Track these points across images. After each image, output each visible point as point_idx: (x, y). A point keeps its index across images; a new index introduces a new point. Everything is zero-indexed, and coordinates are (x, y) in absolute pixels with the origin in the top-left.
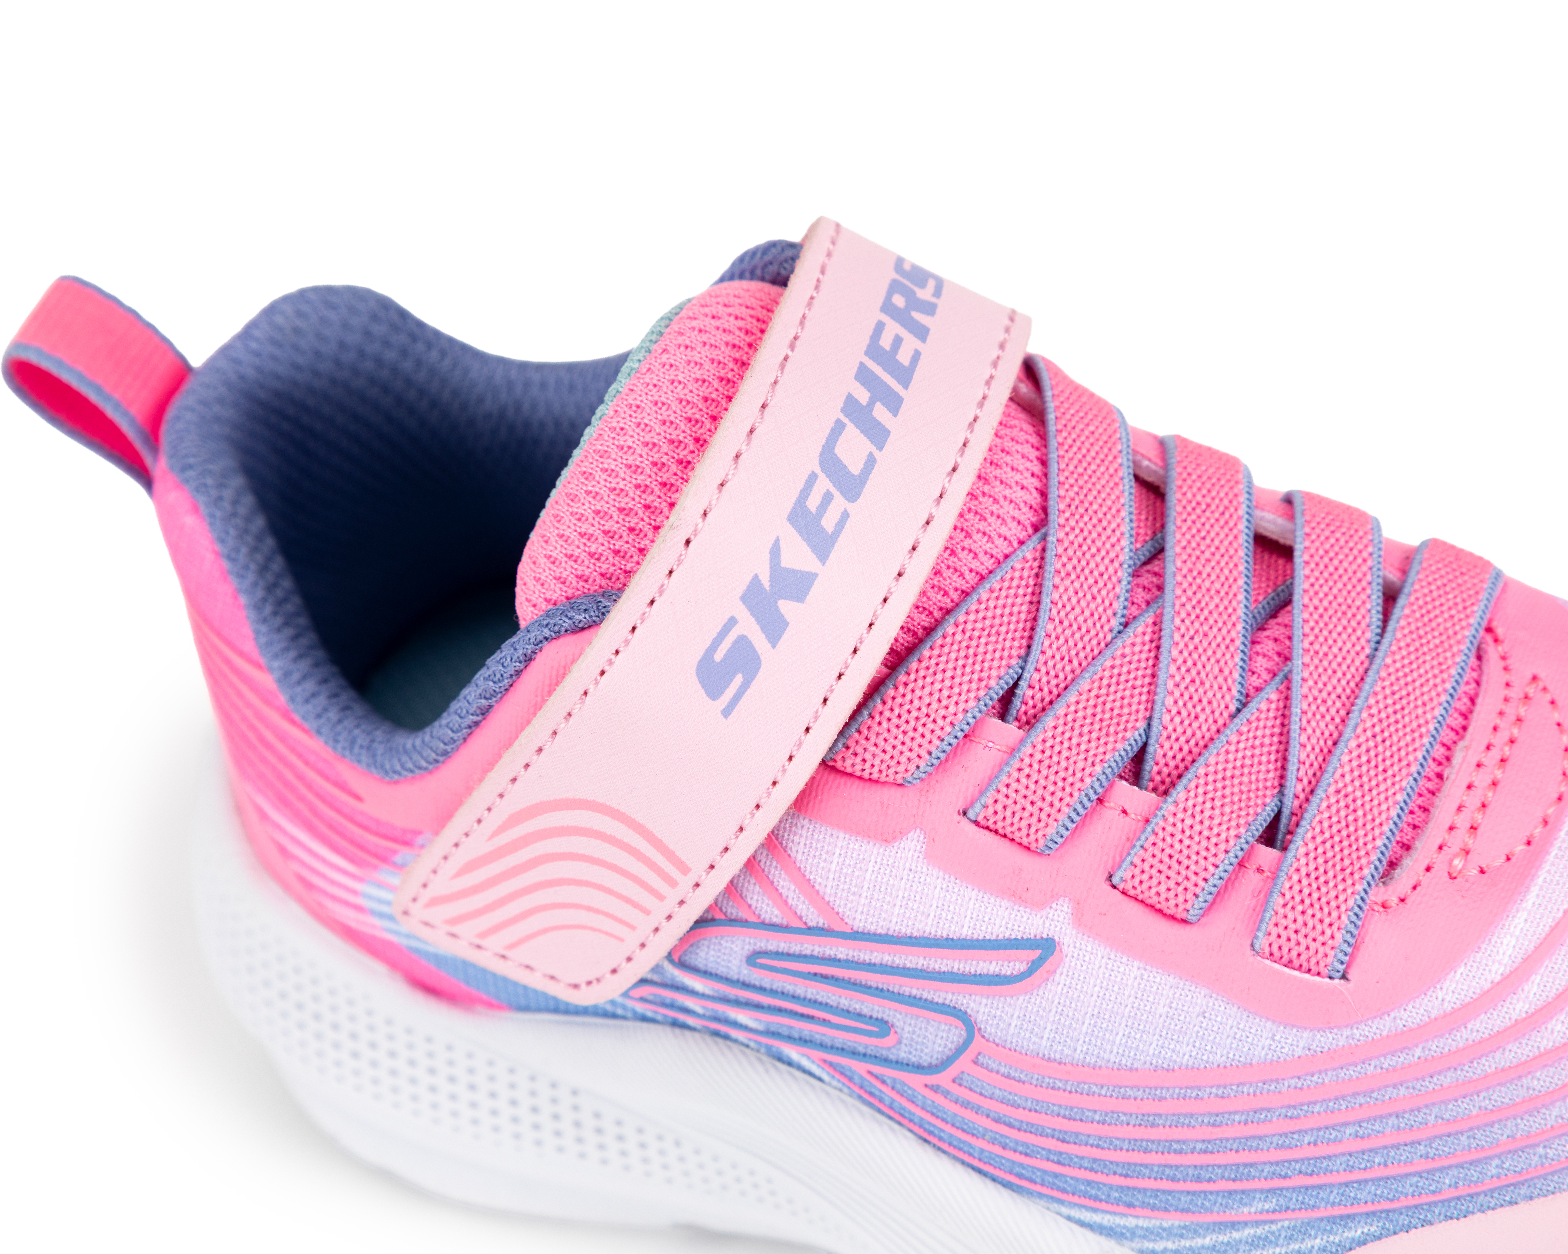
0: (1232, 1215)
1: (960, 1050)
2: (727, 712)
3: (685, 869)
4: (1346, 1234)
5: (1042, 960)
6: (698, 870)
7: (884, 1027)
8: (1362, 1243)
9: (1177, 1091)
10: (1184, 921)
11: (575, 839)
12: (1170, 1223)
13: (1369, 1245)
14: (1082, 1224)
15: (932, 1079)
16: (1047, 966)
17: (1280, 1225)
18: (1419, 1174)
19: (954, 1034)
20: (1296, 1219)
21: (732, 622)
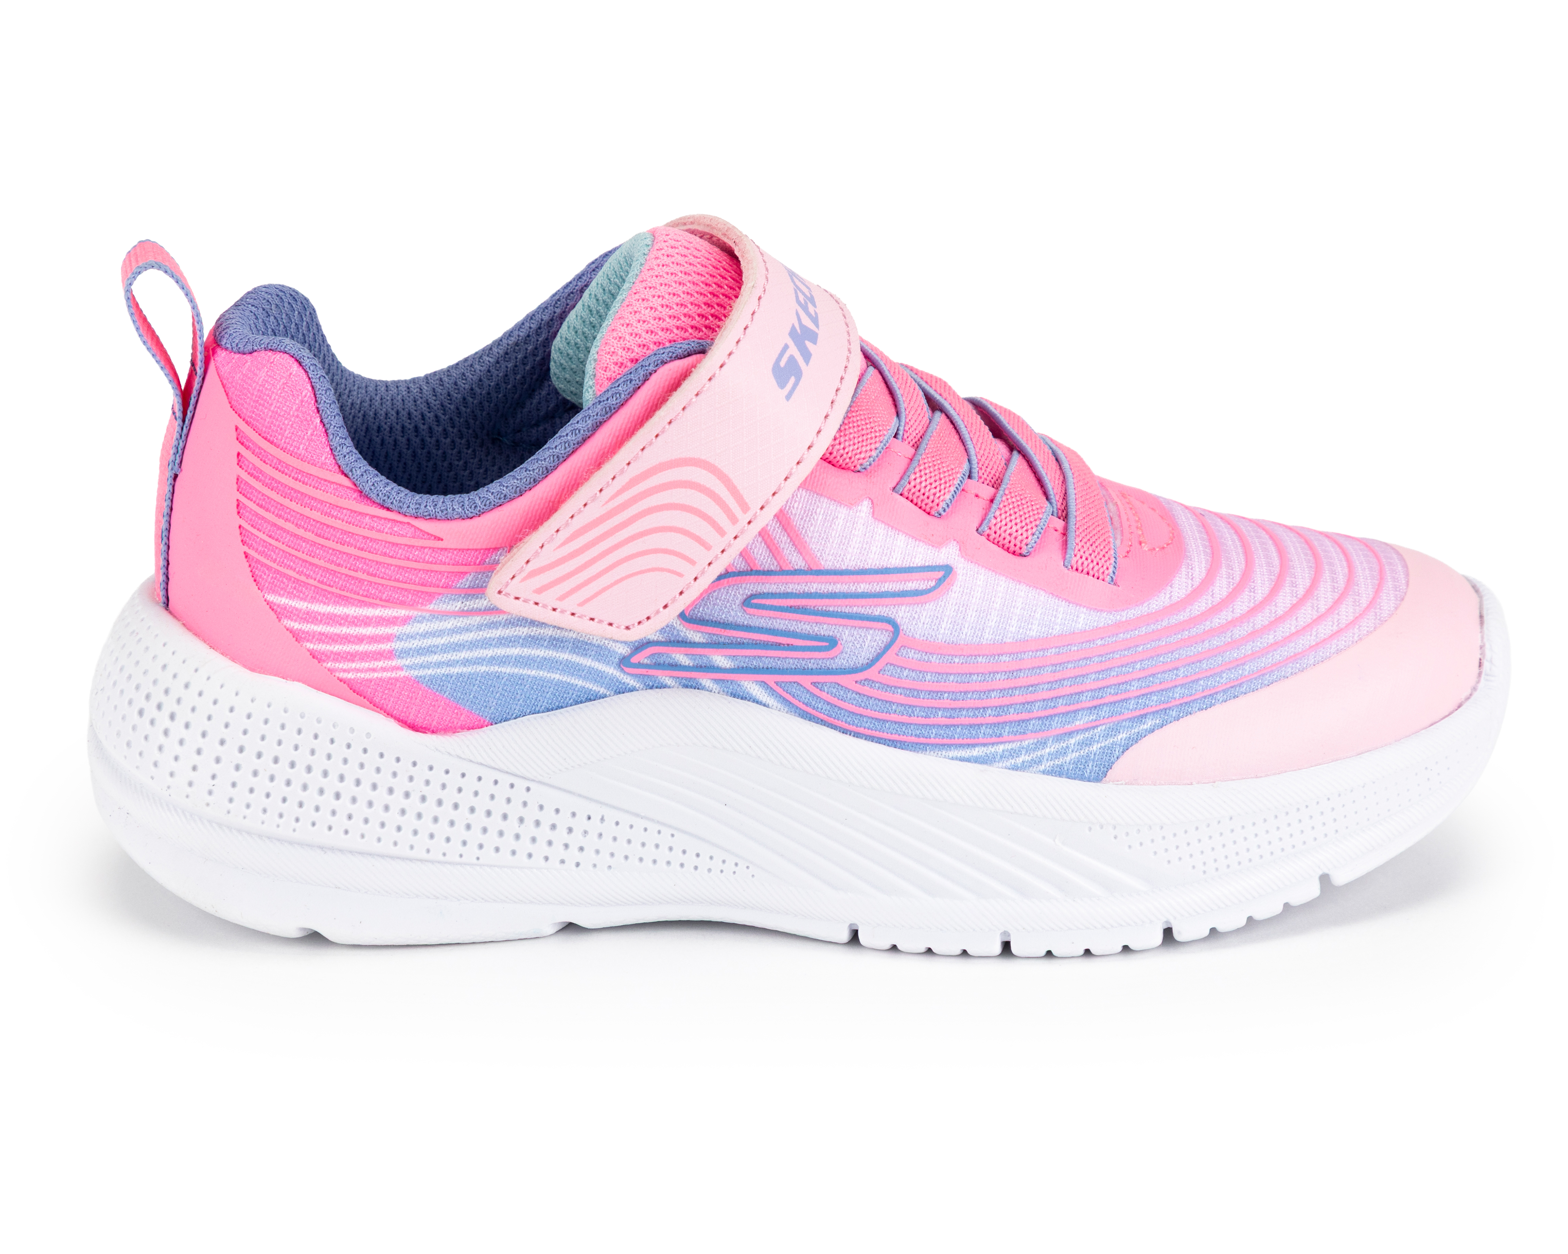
0: (1069, 727)
1: (887, 647)
2: (788, 397)
3: (745, 508)
4: (1141, 727)
5: (945, 577)
6: (755, 507)
7: (832, 642)
8: (1152, 731)
9: (1031, 653)
10: (1021, 555)
11: (675, 491)
12: (1027, 742)
13: (1156, 732)
14: (962, 759)
15: (860, 676)
16: (948, 580)
17: (1099, 729)
18: (1182, 685)
19: (881, 637)
20: (1110, 723)
21: (786, 347)
